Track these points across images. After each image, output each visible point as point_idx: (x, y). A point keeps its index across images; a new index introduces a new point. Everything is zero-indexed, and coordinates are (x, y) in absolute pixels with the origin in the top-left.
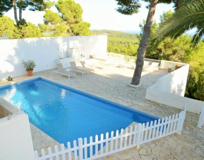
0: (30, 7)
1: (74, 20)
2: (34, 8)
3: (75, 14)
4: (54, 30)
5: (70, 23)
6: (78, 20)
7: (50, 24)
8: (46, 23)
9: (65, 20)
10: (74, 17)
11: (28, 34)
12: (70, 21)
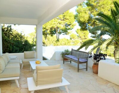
0: (62, 33)
1: (84, 38)
2: (64, 34)
3: (84, 35)
4: (74, 42)
5: (82, 39)
6: (86, 37)
7: (72, 39)
8: (71, 39)
9: (80, 37)
10: (84, 36)
11: (59, 44)
12: (82, 38)
